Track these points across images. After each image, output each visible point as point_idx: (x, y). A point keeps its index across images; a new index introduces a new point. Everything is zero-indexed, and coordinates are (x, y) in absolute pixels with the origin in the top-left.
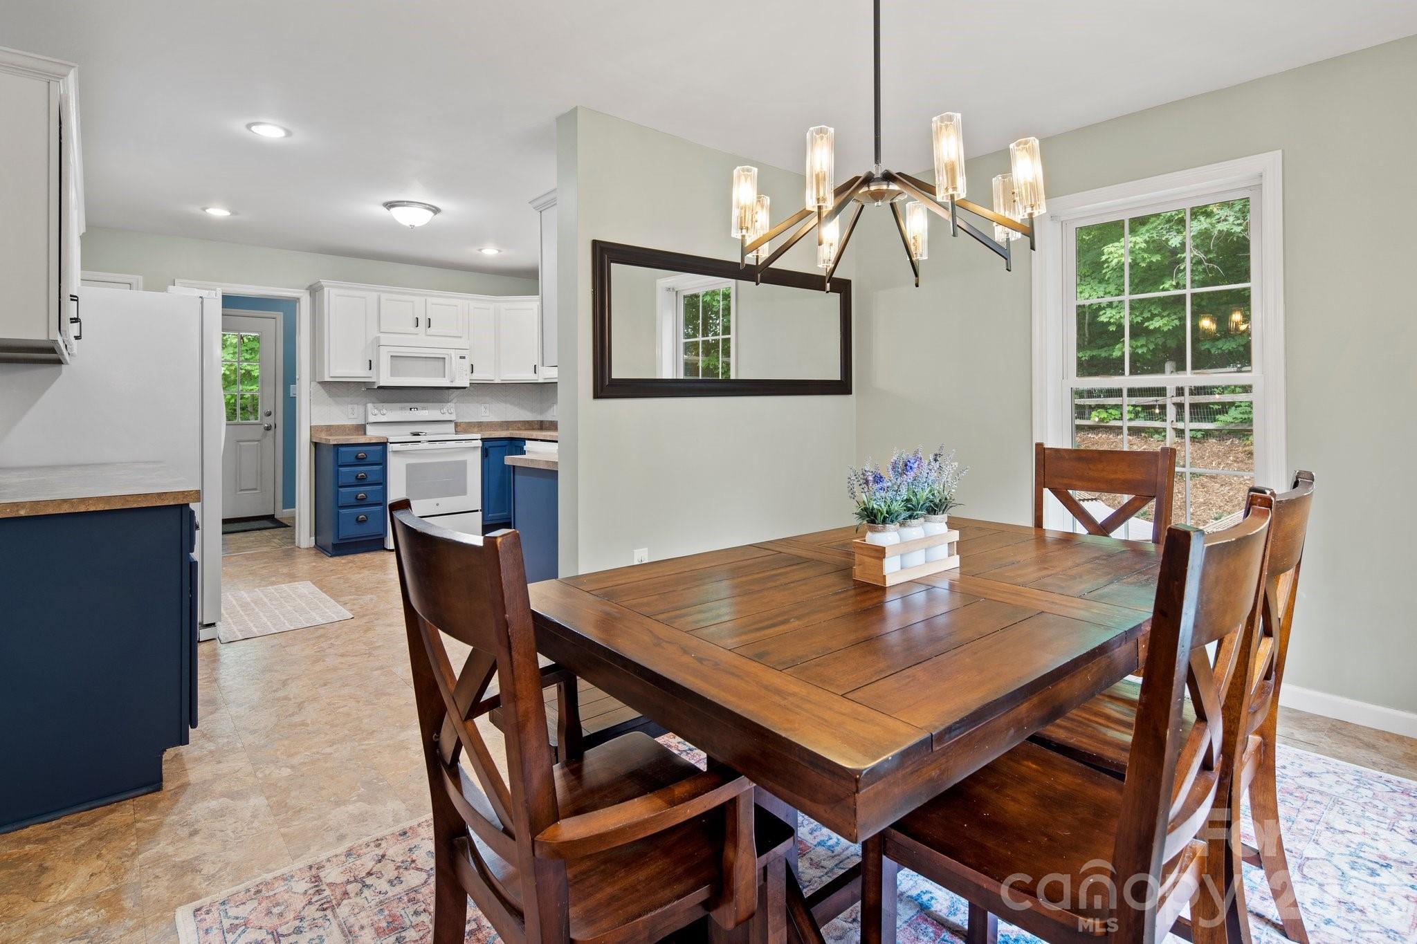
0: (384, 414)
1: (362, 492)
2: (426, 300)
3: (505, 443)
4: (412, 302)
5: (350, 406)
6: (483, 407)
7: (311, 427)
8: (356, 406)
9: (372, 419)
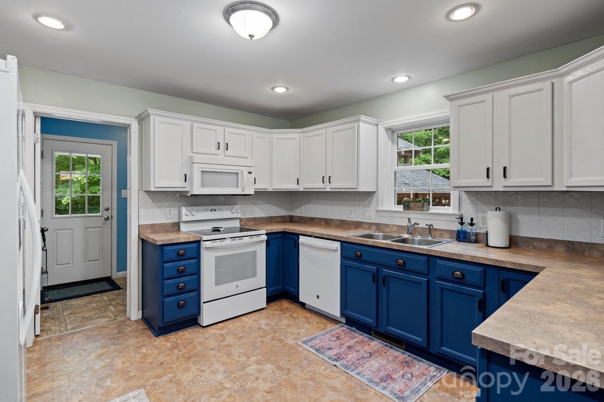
0: (193, 215)
1: (181, 282)
2: (224, 129)
3: (280, 235)
4: (215, 130)
5: (168, 209)
6: (256, 208)
7: (139, 225)
8: (172, 209)
9: (184, 218)
